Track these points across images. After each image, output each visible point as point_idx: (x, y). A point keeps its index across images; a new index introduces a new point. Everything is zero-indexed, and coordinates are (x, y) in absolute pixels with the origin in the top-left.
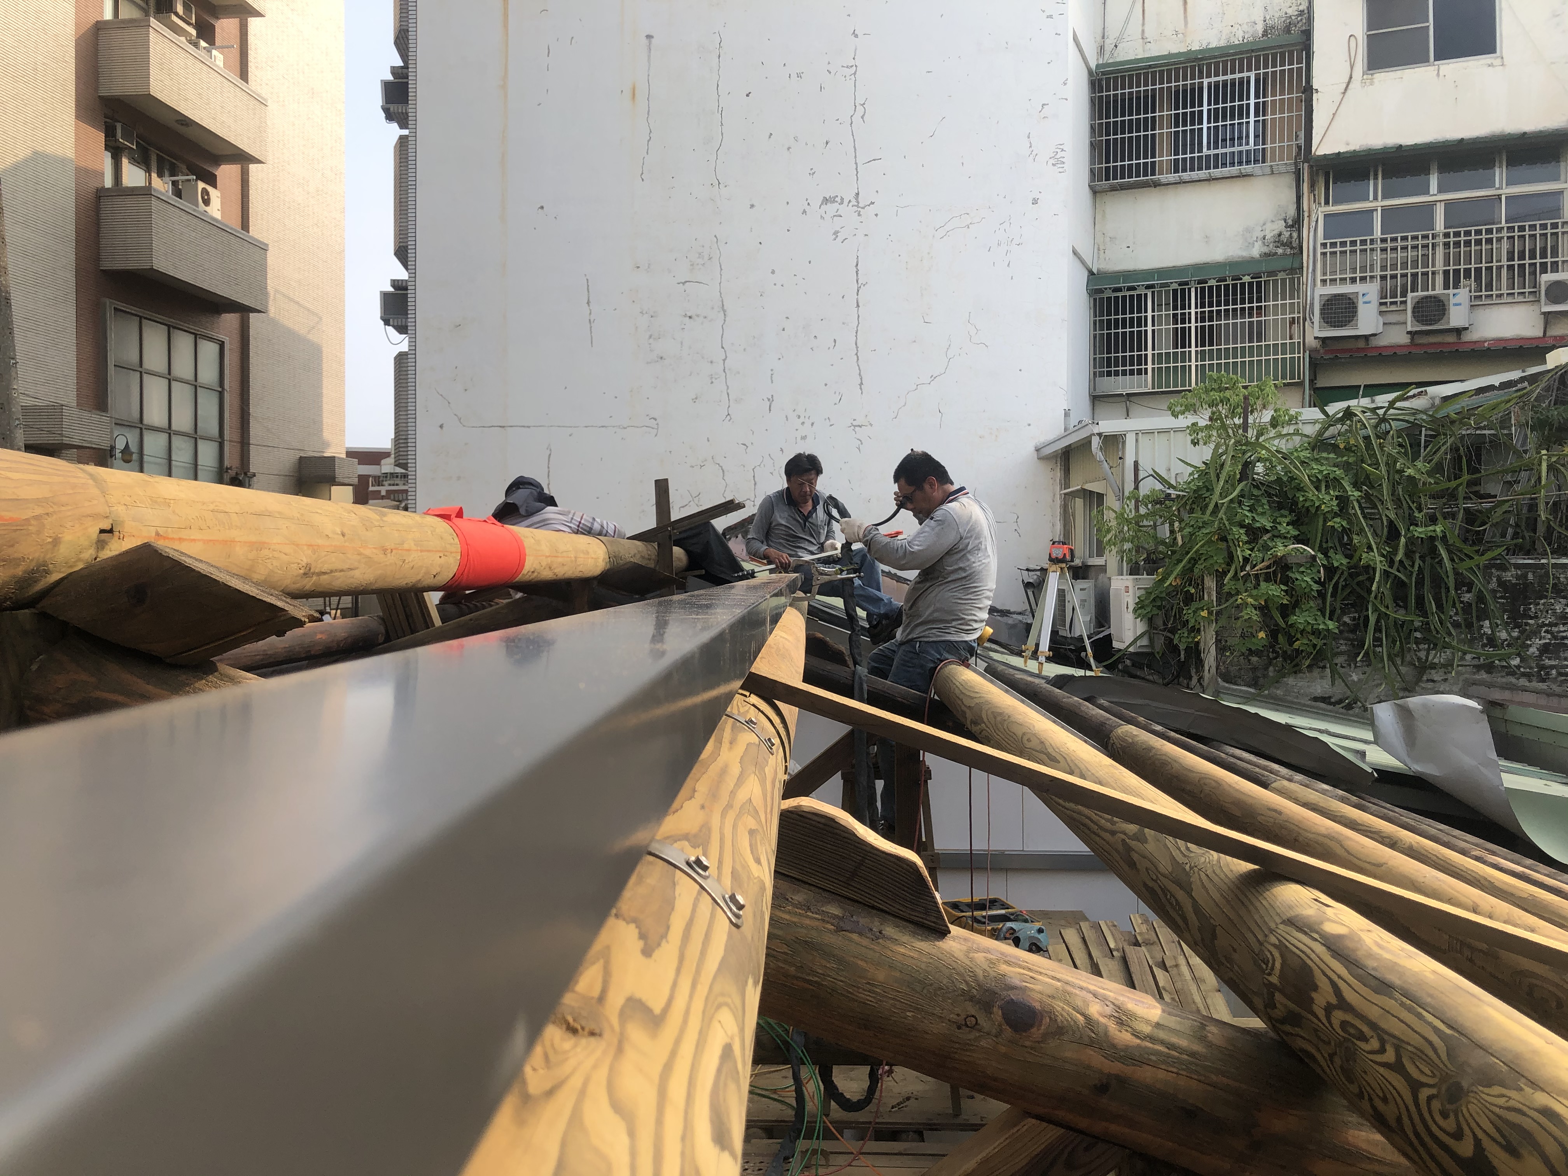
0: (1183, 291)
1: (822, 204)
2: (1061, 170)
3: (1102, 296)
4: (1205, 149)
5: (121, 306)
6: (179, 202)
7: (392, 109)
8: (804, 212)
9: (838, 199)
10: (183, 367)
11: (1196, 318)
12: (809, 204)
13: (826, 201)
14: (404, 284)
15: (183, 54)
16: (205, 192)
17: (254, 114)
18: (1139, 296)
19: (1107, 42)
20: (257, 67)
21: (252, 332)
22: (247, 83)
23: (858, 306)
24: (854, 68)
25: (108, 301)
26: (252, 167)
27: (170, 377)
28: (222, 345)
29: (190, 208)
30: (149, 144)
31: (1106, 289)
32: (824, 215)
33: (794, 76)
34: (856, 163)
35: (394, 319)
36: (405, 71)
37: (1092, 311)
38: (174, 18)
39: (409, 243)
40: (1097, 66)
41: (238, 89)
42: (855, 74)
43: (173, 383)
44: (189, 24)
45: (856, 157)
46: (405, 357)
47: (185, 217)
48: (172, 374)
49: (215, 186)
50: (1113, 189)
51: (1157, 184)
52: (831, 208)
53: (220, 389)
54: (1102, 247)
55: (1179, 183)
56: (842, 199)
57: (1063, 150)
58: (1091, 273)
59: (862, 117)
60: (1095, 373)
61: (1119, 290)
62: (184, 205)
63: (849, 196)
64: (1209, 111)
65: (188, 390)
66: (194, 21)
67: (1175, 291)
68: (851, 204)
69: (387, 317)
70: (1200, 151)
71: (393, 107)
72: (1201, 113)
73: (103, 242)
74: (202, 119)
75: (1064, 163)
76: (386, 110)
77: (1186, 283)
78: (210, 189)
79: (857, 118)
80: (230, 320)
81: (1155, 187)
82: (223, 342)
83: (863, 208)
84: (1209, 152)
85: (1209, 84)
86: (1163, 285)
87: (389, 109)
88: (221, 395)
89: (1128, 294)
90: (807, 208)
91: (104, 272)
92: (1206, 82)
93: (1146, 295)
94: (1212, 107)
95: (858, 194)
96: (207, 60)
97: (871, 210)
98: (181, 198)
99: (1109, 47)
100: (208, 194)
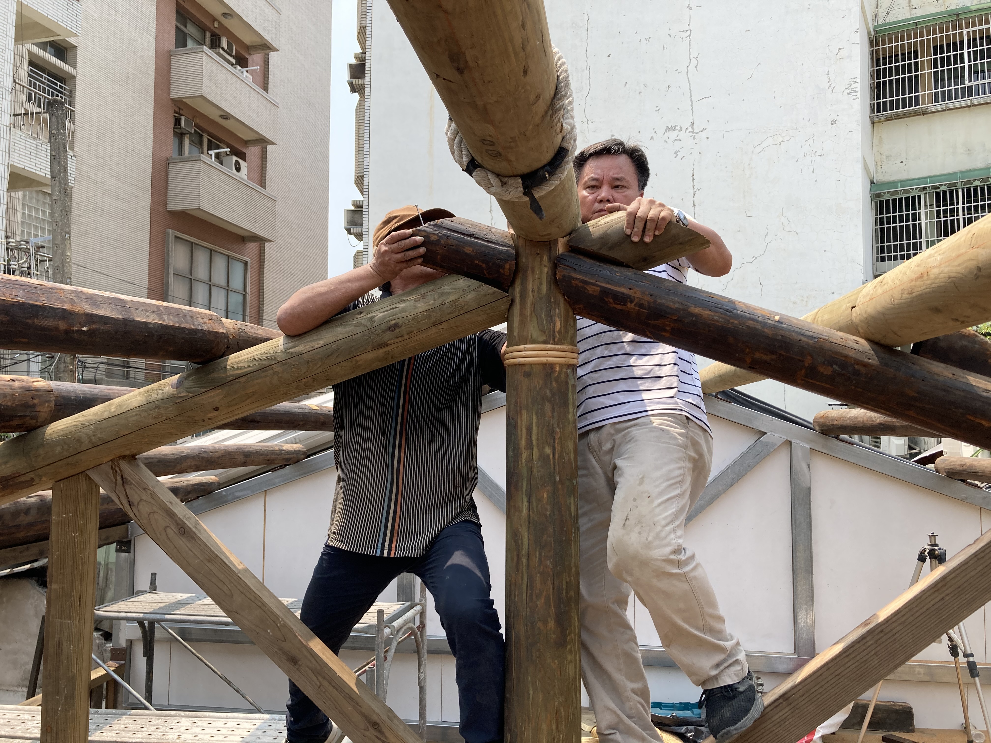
0: (951, 193)
1: (666, 131)
2: (854, 97)
3: (881, 199)
4: (967, 82)
5: (179, 234)
6: (221, 168)
7: (354, 82)
8: (652, 138)
9: (678, 128)
10: (219, 277)
11: (964, 211)
12: (655, 132)
13: (668, 129)
14: (361, 204)
15: (225, 71)
16: (237, 163)
17: (270, 112)
18: (913, 198)
19: (880, 11)
20: (274, 86)
21: (266, 256)
22: (268, 93)
23: (694, 205)
24: (689, 31)
25: (170, 231)
26: (269, 147)
27: (210, 285)
28: (246, 264)
29: (225, 170)
30: (203, 132)
31: (885, 193)
32: (667, 140)
33: (643, 41)
34: (691, 101)
35: (353, 228)
36: (364, 55)
37: (874, 211)
38: (221, 51)
39: (365, 173)
40: (875, 27)
41: (260, 95)
42: (690, 36)
43: (212, 287)
44: (231, 56)
45: (691, 96)
46: (361, 254)
47: (222, 176)
48: (212, 281)
49: (245, 160)
50: (889, 119)
51: (925, 113)
52: (673, 135)
53: (244, 293)
54: (879, 164)
55: (945, 110)
56: (681, 127)
57: (856, 82)
58: (872, 183)
59: (696, 67)
60: (877, 258)
61: (896, 193)
62: (224, 169)
63: (686, 124)
64: (969, 53)
65: (223, 293)
66: (234, 54)
67: (944, 193)
68: (688, 131)
69: (349, 227)
70: (963, 83)
71: (355, 81)
72: (962, 55)
73: (170, 193)
74: (235, 113)
75: (857, 92)
76: (351, 84)
77: (954, 185)
78: (240, 161)
79: (691, 68)
80: (252, 247)
81: (924, 115)
82: (247, 262)
83: (697, 133)
84: (970, 84)
85: (968, 33)
86: (933, 188)
87: (352, 82)
88: (244, 296)
89: (904, 196)
90: (654, 136)
91: (170, 212)
92: (965, 31)
93: (919, 197)
94: (972, 50)
95: (693, 123)
96: (241, 76)
97: (704, 135)
98: (222, 165)
99: (882, 14)
100: (239, 164)
